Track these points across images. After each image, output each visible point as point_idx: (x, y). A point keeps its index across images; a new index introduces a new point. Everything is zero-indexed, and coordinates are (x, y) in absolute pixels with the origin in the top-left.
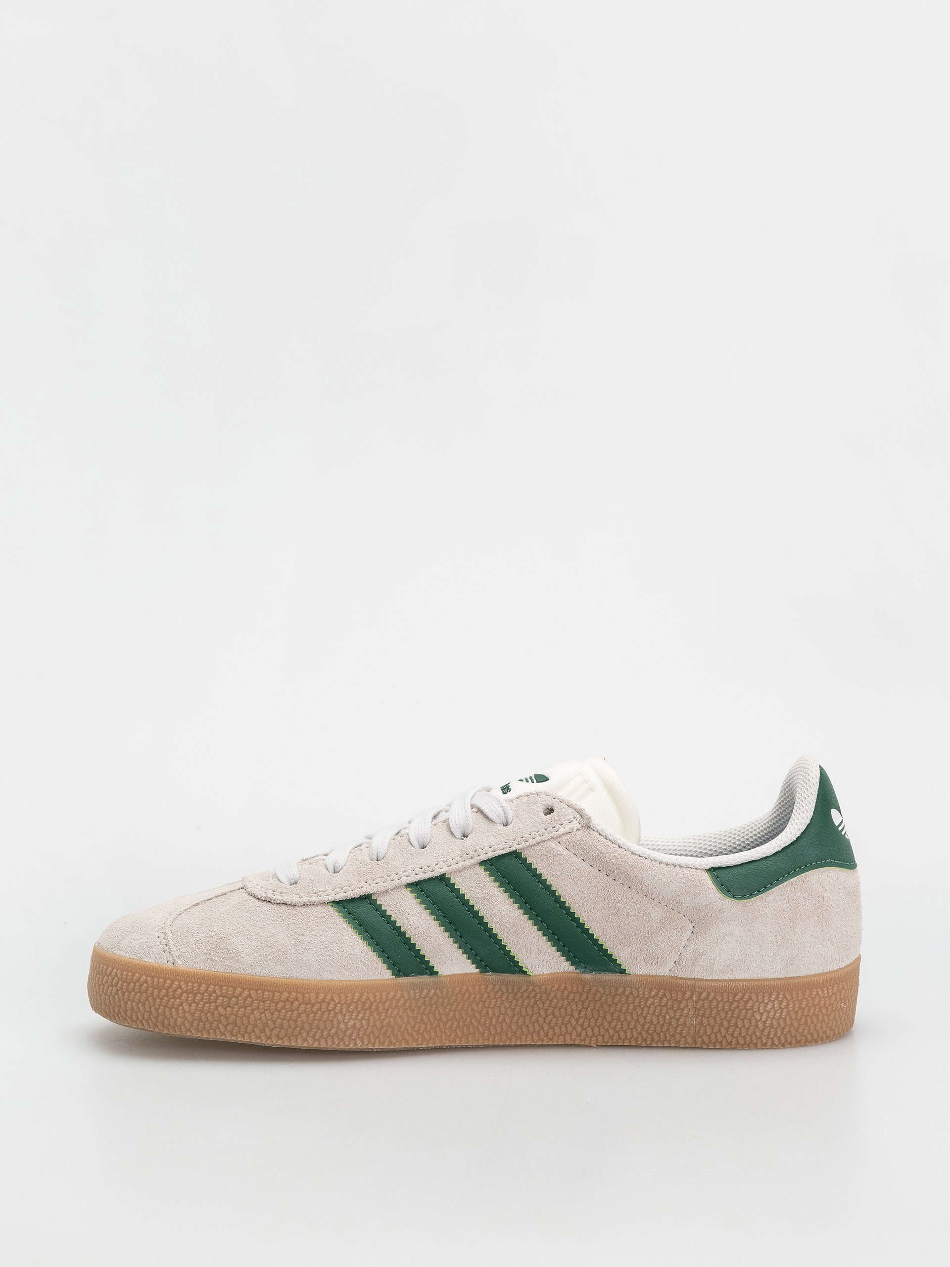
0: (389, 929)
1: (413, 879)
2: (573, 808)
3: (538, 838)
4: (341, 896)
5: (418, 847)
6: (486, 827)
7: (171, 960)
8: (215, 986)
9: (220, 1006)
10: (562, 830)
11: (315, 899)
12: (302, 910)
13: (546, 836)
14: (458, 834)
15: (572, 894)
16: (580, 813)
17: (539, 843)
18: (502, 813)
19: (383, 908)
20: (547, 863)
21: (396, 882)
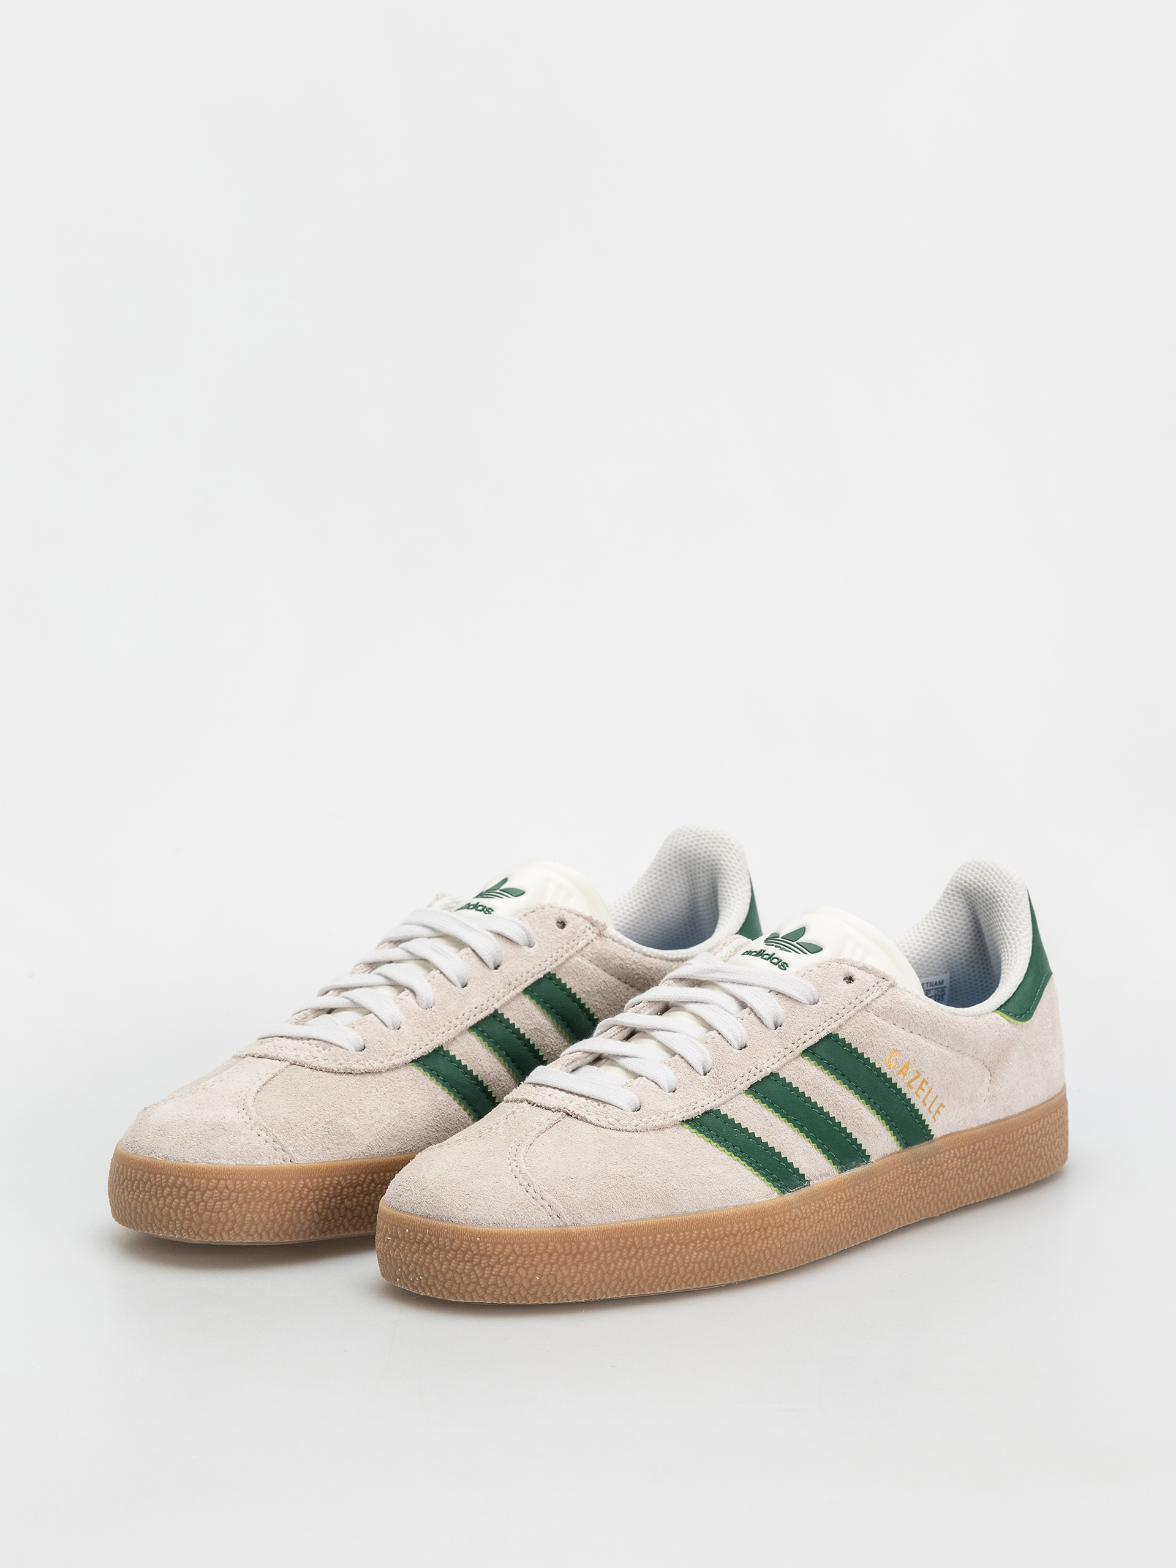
0: (469, 1080)
1: (473, 1021)
2: (582, 916)
3: (566, 955)
4: (418, 1054)
5: (460, 986)
6: (514, 952)
7: (287, 1156)
8: (339, 1177)
9: (345, 1198)
10: (582, 944)
11: (396, 1061)
12: (389, 1075)
13: (571, 952)
14: (491, 965)
15: (602, 1009)
16: (589, 919)
17: (567, 960)
18: (524, 933)
19: (457, 1059)
20: (577, 980)
21: (461, 1027)
